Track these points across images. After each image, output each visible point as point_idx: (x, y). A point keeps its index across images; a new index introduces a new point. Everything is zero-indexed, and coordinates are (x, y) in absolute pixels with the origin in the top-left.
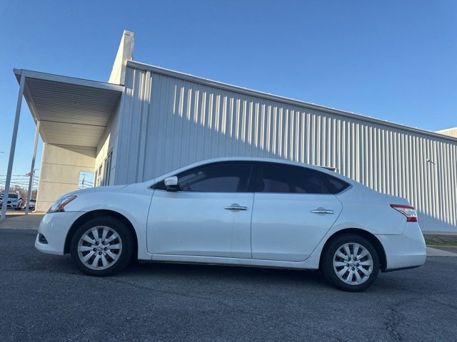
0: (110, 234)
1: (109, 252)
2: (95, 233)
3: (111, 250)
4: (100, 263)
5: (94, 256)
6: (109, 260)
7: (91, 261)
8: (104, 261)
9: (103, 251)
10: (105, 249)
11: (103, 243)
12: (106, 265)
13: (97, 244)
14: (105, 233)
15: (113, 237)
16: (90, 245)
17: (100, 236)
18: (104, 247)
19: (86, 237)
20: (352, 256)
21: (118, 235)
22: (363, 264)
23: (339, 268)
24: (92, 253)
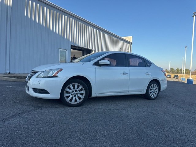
0: (78, 87)
1: (79, 95)
2: (71, 87)
3: (80, 94)
4: (76, 100)
5: (72, 98)
6: (80, 98)
7: (71, 100)
8: (78, 99)
9: (76, 95)
10: (77, 94)
11: (76, 91)
12: (79, 101)
13: (73, 92)
14: (76, 86)
15: (80, 88)
16: (69, 93)
17: (74, 88)
18: (76, 93)
19: (67, 89)
20: (153, 88)
21: (82, 87)
22: (156, 90)
23: (151, 93)
24: (71, 96)
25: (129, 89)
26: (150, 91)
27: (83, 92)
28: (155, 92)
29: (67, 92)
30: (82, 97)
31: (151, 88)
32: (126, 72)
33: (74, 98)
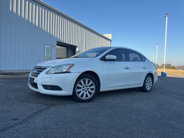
0: (89, 82)
1: (89, 90)
2: (82, 82)
3: (91, 89)
4: (87, 96)
5: (83, 93)
6: (90, 93)
7: (82, 96)
8: (88, 94)
9: (87, 90)
11: (86, 86)
12: (89, 96)
13: (84, 87)
14: (87, 82)
15: (91, 83)
16: (80, 88)
17: (85, 83)
18: (87, 88)
19: (79, 84)
20: (149, 81)
21: (92, 82)
22: (150, 83)
23: (147, 85)
24: (82, 92)
25: (131, 83)
26: (146, 84)
27: (93, 87)
28: (150, 84)
29: (79, 88)
30: (92, 92)
31: (147, 81)
32: (128, 67)
33: (85, 93)
